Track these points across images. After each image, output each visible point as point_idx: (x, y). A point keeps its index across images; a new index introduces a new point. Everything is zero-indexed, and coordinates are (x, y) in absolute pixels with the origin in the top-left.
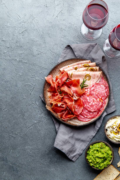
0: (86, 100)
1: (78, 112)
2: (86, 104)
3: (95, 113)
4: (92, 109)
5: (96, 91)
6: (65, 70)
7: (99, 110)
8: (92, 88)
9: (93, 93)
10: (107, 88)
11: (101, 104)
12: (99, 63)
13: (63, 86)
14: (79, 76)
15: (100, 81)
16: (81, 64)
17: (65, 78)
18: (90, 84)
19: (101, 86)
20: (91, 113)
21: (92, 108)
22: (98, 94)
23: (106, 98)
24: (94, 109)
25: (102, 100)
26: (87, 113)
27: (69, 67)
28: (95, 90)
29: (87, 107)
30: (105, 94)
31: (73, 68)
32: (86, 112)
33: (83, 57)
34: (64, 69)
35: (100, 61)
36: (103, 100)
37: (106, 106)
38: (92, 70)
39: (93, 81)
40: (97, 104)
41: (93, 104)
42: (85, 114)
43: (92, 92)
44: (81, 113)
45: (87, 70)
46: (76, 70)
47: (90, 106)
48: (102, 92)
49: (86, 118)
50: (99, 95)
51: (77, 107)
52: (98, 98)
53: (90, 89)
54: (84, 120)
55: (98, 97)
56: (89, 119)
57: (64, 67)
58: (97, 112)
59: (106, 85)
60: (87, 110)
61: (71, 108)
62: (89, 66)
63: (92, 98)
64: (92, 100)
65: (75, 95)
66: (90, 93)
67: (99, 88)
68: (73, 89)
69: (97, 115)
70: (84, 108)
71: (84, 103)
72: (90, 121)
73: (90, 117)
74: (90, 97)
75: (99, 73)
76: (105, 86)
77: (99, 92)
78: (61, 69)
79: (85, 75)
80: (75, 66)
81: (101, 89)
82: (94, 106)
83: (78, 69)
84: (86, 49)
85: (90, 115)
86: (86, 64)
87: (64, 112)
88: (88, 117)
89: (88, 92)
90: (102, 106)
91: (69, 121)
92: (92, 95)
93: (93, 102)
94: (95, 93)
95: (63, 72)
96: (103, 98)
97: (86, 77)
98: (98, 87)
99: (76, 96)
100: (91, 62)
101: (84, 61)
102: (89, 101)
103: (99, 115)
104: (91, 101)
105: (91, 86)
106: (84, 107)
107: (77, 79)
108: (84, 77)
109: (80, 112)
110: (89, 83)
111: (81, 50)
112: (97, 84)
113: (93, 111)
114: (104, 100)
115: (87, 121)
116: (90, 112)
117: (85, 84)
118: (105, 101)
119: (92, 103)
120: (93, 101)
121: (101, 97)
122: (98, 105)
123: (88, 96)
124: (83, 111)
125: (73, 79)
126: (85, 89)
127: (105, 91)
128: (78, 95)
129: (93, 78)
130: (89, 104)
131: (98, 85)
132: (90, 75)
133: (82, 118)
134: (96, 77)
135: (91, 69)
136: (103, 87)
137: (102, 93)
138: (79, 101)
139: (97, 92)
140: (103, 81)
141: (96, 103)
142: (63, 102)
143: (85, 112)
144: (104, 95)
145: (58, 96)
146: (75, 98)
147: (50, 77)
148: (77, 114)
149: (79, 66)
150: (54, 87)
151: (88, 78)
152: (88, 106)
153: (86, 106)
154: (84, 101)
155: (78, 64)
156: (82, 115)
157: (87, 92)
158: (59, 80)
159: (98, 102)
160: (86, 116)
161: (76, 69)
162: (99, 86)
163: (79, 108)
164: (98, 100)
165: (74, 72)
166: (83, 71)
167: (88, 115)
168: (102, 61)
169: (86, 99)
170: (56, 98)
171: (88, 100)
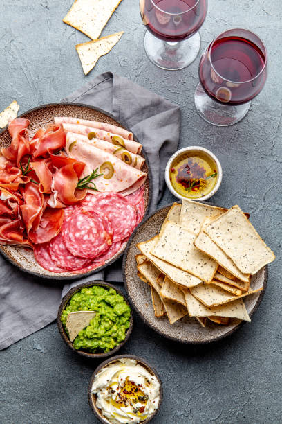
0: (72, 221)
1: (39, 238)
2: (69, 229)
3: (78, 261)
4: (76, 249)
5: (110, 212)
6: (66, 126)
7: (91, 260)
8: (103, 202)
9: (98, 212)
10: (137, 218)
11: (102, 248)
12: (149, 149)
13: (40, 158)
14: (90, 157)
15: (131, 194)
16: (110, 131)
17: (55, 145)
18: (104, 189)
19: (129, 207)
20: (69, 257)
21: (76, 246)
22: (111, 221)
23: (122, 242)
24: (81, 252)
25: (110, 241)
26: (62, 251)
27: (78, 123)
28: (108, 209)
29: (66, 238)
30: (127, 231)
31: (87, 131)
32: (59, 248)
33: (127, 119)
34: (65, 123)
35: (154, 148)
36: (112, 241)
37: (112, 258)
38: (126, 159)
39: (115, 186)
40: (92, 243)
41: (86, 237)
42: (55, 252)
43: (99, 208)
44: (48, 243)
45: (115, 153)
46: (90, 139)
47: (76, 239)
48: (122, 222)
49: (52, 263)
50: (110, 223)
51: (44, 225)
52: (105, 232)
53: (99, 200)
54: (46, 264)
55: (106, 230)
56: (57, 269)
57: (66, 119)
58: (84, 262)
59: (139, 212)
60: (65, 244)
61: (28, 219)
62: (124, 147)
63: (89, 223)
64: (88, 228)
65: (55, 195)
66: (92, 209)
67: (119, 208)
68: (59, 178)
69: (79, 269)
70: (59, 235)
71: (67, 225)
72: (57, 274)
73: (63, 263)
74: (86, 217)
75: (136, 174)
76: (136, 212)
77: (115, 217)
78: (58, 120)
79: (104, 161)
80: (93, 130)
81: (123, 214)
82: (84, 244)
83: (94, 140)
84: (143, 105)
85: (66, 260)
86: (120, 139)
87: (9, 220)
88: (59, 263)
89: (90, 204)
90: (103, 254)
91: (9, 248)
92: (93, 217)
93: (86, 234)
94: (103, 217)
95: (57, 129)
96: (115, 238)
97: (104, 167)
98: (118, 205)
99: (58, 199)
100: (134, 140)
101: (119, 130)
102: (79, 227)
103: (85, 270)
104: (85, 229)
105: (105, 195)
106: (61, 232)
107: (81, 160)
108: (99, 166)
109: (44, 241)
110: (104, 186)
111: (132, 101)
112: (120, 198)
113: (75, 253)
114: (117, 243)
115: (50, 271)
116: (68, 251)
117: (93, 181)
118: (118, 246)
119: (84, 236)
120: (87, 231)
121: (111, 232)
122: (94, 247)
123: (84, 214)
124: (53, 240)
125: (71, 156)
126: (88, 194)
127: (129, 223)
128: (62, 199)
129: (118, 180)
130: (74, 234)
131: (121, 201)
132: (115, 167)
133: (42, 256)
134: (125, 179)
135: (126, 157)
136: (130, 212)
137: (121, 225)
138: (58, 215)
139: (110, 215)
140: (140, 198)
141: (93, 240)
142: (18, 197)
143: (56, 247)
144: (124, 231)
145: (13, 176)
146: (54, 203)
147: (19, 124)
148: (35, 240)
149: (101, 134)
150: (17, 150)
151: (106, 172)
152: (71, 235)
153: (66, 232)
154: (67, 220)
155: (103, 129)
156: (48, 251)
157: (86, 203)
158: (37, 140)
159: (99, 241)
160: (53, 258)
161: (92, 136)
162: (123, 206)
163: (48, 229)
164: (103, 235)
165: (83, 141)
166: (105, 150)
167: (62, 257)
168: (158, 149)
169: (76, 218)
170: (8, 178)
171: (79, 224)
